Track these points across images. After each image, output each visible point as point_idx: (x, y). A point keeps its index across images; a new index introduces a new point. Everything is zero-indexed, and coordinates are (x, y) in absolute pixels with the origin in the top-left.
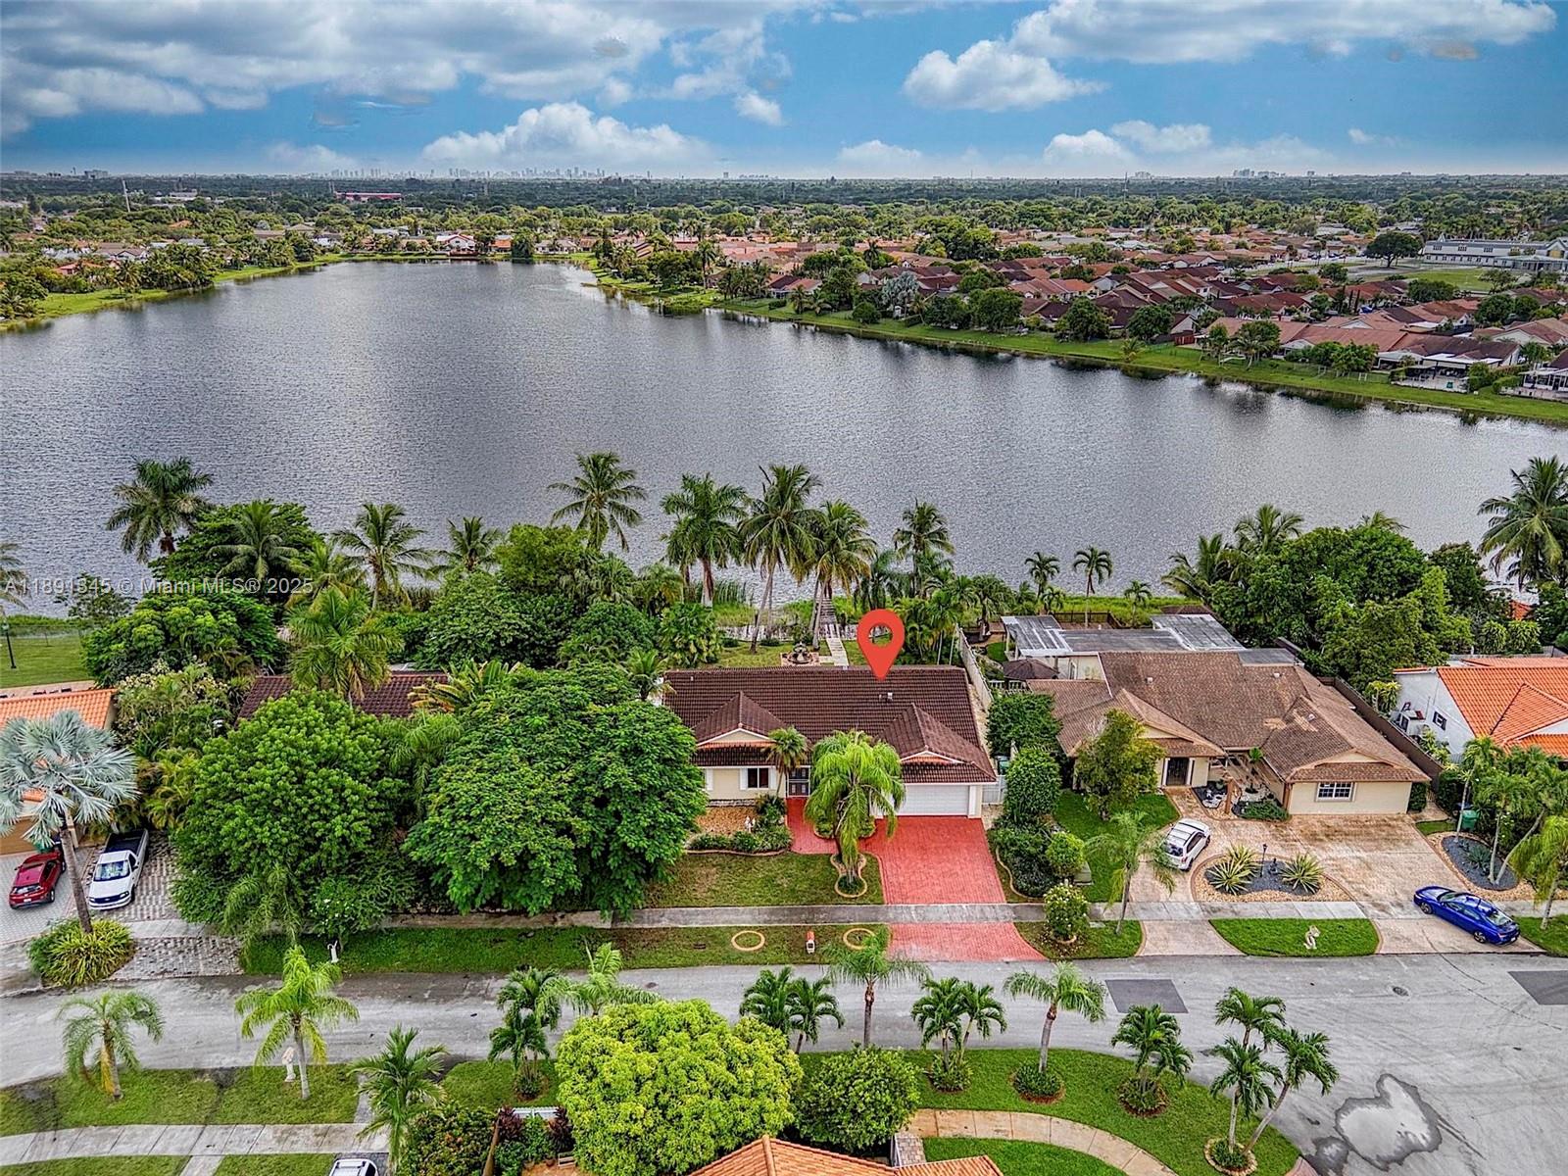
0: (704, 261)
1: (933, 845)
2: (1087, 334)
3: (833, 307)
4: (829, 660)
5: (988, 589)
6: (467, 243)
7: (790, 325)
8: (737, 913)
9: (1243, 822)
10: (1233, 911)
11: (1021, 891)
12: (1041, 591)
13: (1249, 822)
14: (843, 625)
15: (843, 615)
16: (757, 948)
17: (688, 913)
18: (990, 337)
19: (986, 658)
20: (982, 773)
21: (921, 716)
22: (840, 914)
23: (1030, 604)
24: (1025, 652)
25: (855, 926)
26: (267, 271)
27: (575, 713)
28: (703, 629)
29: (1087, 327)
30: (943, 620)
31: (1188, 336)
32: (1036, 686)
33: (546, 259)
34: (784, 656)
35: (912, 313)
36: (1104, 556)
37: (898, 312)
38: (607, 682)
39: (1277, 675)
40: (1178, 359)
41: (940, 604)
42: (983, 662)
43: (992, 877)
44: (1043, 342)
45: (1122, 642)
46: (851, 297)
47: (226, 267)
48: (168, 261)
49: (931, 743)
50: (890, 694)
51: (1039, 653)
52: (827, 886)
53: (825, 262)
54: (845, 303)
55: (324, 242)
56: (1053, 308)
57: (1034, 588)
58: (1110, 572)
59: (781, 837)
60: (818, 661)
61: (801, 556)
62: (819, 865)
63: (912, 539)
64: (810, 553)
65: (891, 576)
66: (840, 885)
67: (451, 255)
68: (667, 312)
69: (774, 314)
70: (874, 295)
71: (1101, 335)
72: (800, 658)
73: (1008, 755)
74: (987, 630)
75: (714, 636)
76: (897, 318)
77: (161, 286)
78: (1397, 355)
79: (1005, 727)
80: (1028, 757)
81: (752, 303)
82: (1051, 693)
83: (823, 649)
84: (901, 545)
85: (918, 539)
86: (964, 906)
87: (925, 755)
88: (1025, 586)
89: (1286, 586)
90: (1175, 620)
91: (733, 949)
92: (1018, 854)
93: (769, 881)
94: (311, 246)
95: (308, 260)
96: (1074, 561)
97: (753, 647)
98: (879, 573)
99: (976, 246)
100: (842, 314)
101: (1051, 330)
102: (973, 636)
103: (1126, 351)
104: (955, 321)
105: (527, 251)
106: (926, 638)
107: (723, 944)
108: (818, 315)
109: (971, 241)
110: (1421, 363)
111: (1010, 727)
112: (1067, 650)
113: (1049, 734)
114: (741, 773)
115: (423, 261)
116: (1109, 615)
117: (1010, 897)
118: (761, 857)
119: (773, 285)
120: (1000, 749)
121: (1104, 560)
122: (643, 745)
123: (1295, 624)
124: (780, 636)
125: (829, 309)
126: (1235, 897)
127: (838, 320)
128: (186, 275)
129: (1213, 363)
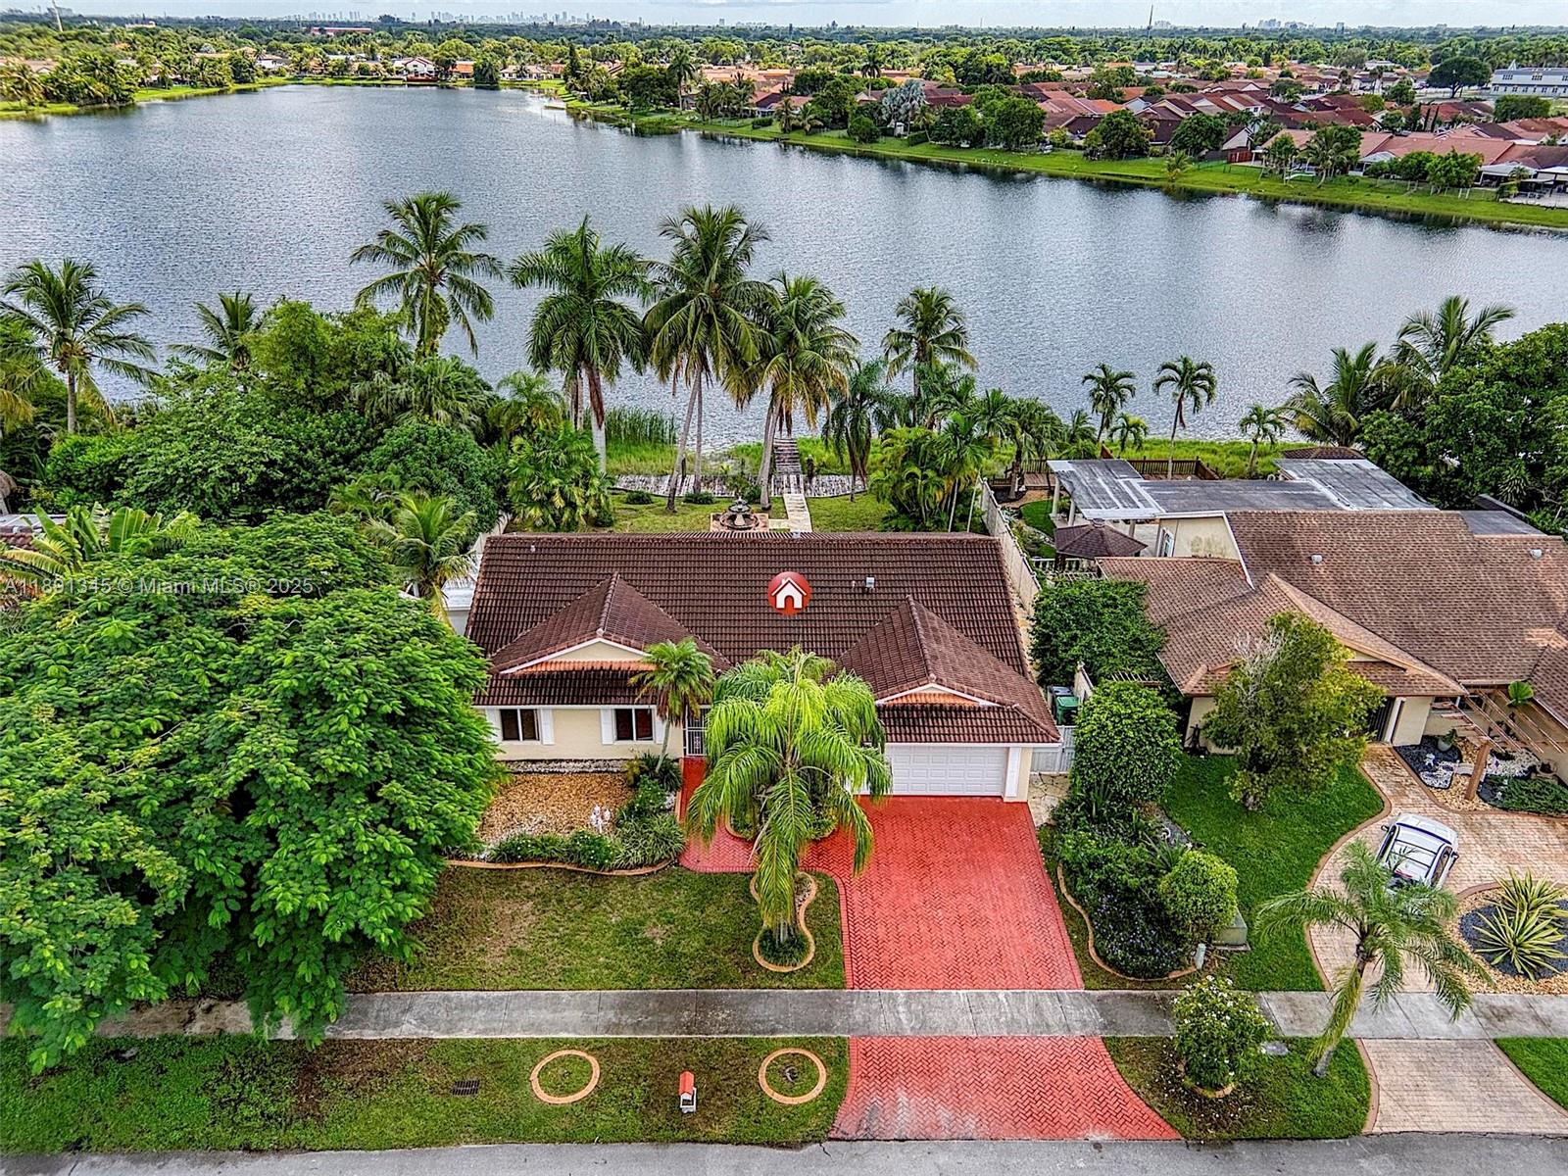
0: (680, 75)
1: (941, 857)
2: (1123, 151)
3: (826, 125)
4: (784, 524)
5: (1029, 419)
6: (426, 68)
7: (777, 145)
8: (555, 1006)
9: (1504, 816)
10: (1536, 1018)
11: (1112, 964)
12: (1106, 424)
13: (1514, 817)
14: (810, 476)
15: (810, 461)
16: (579, 1096)
17: (462, 1007)
18: (1007, 155)
19: (1021, 523)
20: (1033, 725)
21: (922, 618)
22: (759, 1010)
23: (1088, 442)
24: (1092, 513)
25: (786, 1043)
26: (199, 91)
27: (211, 614)
28: (577, 470)
29: (1122, 142)
30: (961, 461)
31: (1245, 154)
32: (1114, 568)
33: (512, 85)
34: (716, 518)
35: (916, 129)
36: (1203, 371)
37: (900, 130)
38: (313, 551)
39: (1537, 552)
40: (1235, 177)
41: (956, 435)
42: (1020, 529)
43: (1053, 927)
44: (1070, 162)
45: (1241, 499)
46: (846, 113)
47: (152, 85)
48: (78, 71)
49: (941, 671)
50: (870, 580)
51: (1113, 516)
52: (739, 945)
53: (818, 79)
54: (839, 120)
55: (268, 65)
56: (1081, 123)
57: (1095, 421)
58: (1210, 396)
59: (662, 839)
60: (767, 525)
61: (736, 358)
62: (729, 899)
63: (914, 346)
64: (752, 352)
65: (880, 398)
66: (761, 947)
67: (408, 80)
68: (639, 133)
69: (757, 134)
70: (874, 110)
71: (1140, 152)
72: (740, 521)
73: (1070, 684)
74: (1021, 482)
75: (596, 482)
76: (899, 136)
77: (71, 100)
78: (1504, 169)
79: (1064, 636)
80: (1118, 698)
81: (734, 123)
82: (1141, 580)
83: (779, 511)
84: (893, 356)
85: (922, 345)
86: (1001, 994)
87: (929, 691)
88: (1080, 417)
89: (1498, 414)
90: (1316, 468)
91: (531, 1097)
92: (1104, 886)
93: (629, 932)
94: (251, 66)
95: (249, 82)
96: (1158, 377)
97: (671, 504)
98: (863, 394)
99: (989, 71)
100: (836, 133)
101: (1079, 148)
102: (1002, 492)
103: (1170, 168)
104: (966, 138)
105: (491, 77)
106: (932, 490)
107: (516, 1082)
108: (808, 134)
109: (983, 66)
110: (1535, 176)
111: (1074, 638)
112: (1155, 510)
113: (1145, 650)
114: (604, 717)
115: (378, 86)
116: (1198, 463)
117: (1091, 976)
118: (621, 879)
119: (758, 104)
120: (1055, 673)
121: (1203, 378)
122: (331, 684)
123: (1510, 474)
124: (715, 491)
125: (820, 127)
126: (1530, 983)
127: (830, 139)
128: (98, 88)
129: (1277, 181)
